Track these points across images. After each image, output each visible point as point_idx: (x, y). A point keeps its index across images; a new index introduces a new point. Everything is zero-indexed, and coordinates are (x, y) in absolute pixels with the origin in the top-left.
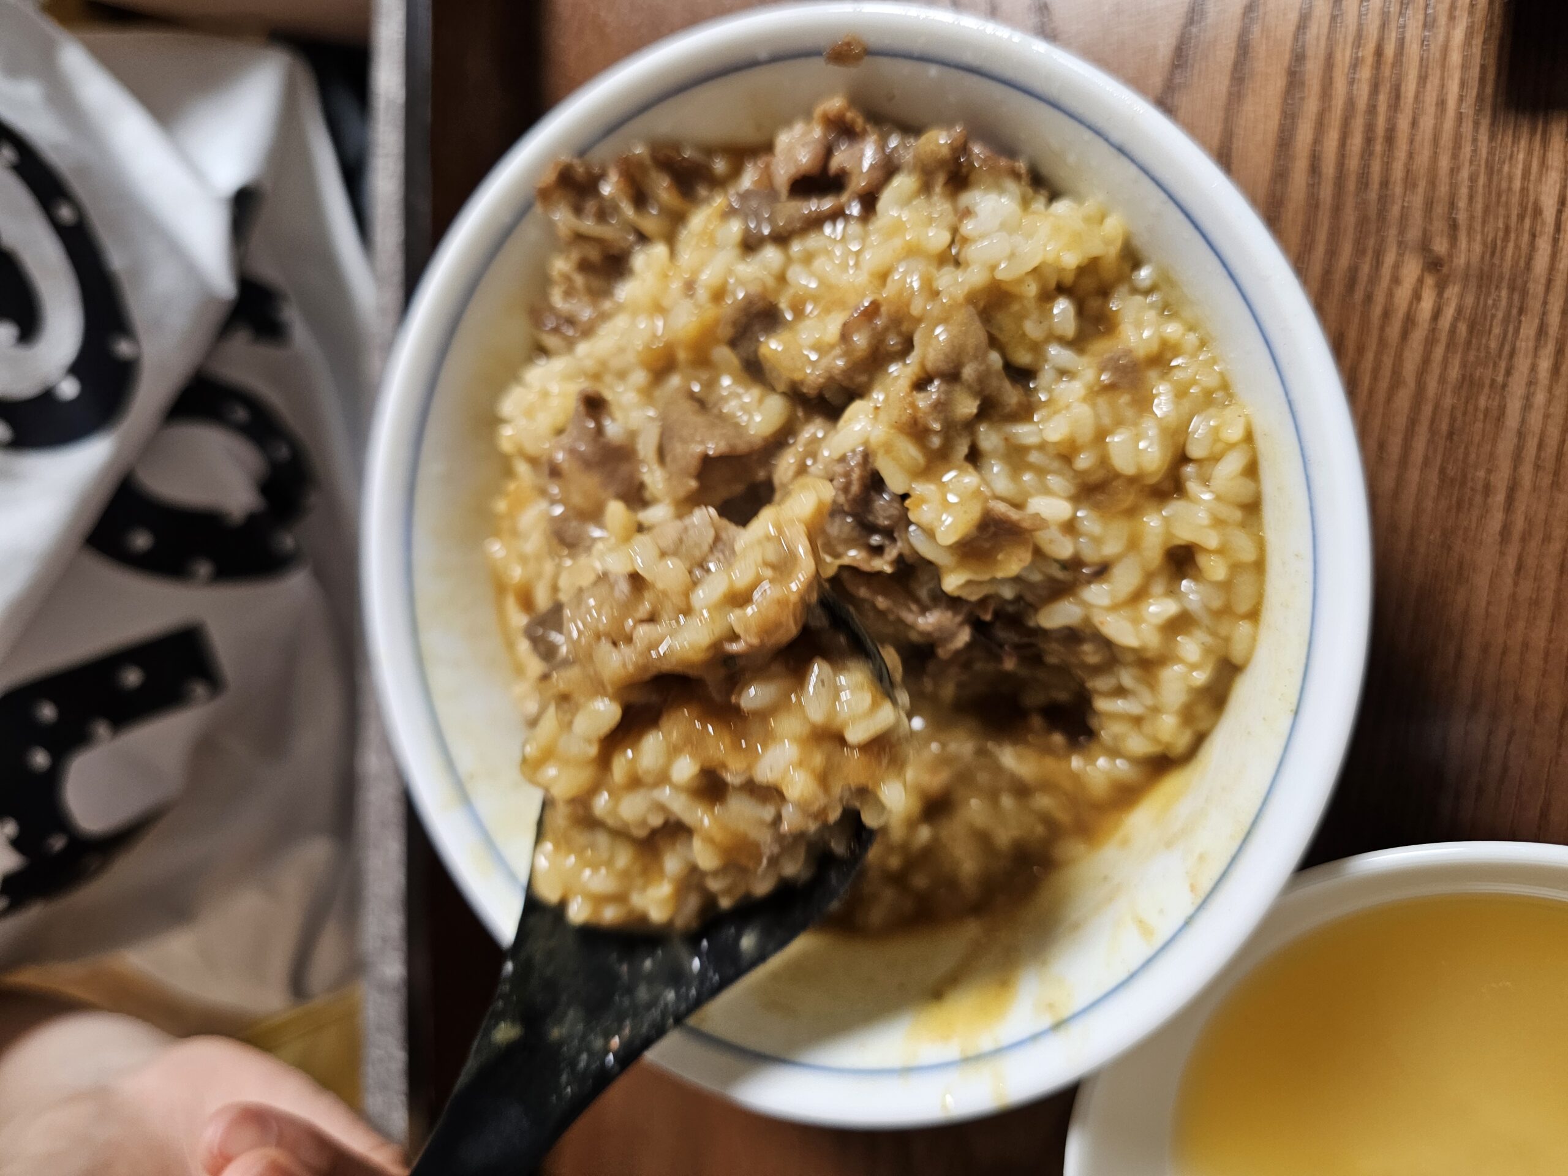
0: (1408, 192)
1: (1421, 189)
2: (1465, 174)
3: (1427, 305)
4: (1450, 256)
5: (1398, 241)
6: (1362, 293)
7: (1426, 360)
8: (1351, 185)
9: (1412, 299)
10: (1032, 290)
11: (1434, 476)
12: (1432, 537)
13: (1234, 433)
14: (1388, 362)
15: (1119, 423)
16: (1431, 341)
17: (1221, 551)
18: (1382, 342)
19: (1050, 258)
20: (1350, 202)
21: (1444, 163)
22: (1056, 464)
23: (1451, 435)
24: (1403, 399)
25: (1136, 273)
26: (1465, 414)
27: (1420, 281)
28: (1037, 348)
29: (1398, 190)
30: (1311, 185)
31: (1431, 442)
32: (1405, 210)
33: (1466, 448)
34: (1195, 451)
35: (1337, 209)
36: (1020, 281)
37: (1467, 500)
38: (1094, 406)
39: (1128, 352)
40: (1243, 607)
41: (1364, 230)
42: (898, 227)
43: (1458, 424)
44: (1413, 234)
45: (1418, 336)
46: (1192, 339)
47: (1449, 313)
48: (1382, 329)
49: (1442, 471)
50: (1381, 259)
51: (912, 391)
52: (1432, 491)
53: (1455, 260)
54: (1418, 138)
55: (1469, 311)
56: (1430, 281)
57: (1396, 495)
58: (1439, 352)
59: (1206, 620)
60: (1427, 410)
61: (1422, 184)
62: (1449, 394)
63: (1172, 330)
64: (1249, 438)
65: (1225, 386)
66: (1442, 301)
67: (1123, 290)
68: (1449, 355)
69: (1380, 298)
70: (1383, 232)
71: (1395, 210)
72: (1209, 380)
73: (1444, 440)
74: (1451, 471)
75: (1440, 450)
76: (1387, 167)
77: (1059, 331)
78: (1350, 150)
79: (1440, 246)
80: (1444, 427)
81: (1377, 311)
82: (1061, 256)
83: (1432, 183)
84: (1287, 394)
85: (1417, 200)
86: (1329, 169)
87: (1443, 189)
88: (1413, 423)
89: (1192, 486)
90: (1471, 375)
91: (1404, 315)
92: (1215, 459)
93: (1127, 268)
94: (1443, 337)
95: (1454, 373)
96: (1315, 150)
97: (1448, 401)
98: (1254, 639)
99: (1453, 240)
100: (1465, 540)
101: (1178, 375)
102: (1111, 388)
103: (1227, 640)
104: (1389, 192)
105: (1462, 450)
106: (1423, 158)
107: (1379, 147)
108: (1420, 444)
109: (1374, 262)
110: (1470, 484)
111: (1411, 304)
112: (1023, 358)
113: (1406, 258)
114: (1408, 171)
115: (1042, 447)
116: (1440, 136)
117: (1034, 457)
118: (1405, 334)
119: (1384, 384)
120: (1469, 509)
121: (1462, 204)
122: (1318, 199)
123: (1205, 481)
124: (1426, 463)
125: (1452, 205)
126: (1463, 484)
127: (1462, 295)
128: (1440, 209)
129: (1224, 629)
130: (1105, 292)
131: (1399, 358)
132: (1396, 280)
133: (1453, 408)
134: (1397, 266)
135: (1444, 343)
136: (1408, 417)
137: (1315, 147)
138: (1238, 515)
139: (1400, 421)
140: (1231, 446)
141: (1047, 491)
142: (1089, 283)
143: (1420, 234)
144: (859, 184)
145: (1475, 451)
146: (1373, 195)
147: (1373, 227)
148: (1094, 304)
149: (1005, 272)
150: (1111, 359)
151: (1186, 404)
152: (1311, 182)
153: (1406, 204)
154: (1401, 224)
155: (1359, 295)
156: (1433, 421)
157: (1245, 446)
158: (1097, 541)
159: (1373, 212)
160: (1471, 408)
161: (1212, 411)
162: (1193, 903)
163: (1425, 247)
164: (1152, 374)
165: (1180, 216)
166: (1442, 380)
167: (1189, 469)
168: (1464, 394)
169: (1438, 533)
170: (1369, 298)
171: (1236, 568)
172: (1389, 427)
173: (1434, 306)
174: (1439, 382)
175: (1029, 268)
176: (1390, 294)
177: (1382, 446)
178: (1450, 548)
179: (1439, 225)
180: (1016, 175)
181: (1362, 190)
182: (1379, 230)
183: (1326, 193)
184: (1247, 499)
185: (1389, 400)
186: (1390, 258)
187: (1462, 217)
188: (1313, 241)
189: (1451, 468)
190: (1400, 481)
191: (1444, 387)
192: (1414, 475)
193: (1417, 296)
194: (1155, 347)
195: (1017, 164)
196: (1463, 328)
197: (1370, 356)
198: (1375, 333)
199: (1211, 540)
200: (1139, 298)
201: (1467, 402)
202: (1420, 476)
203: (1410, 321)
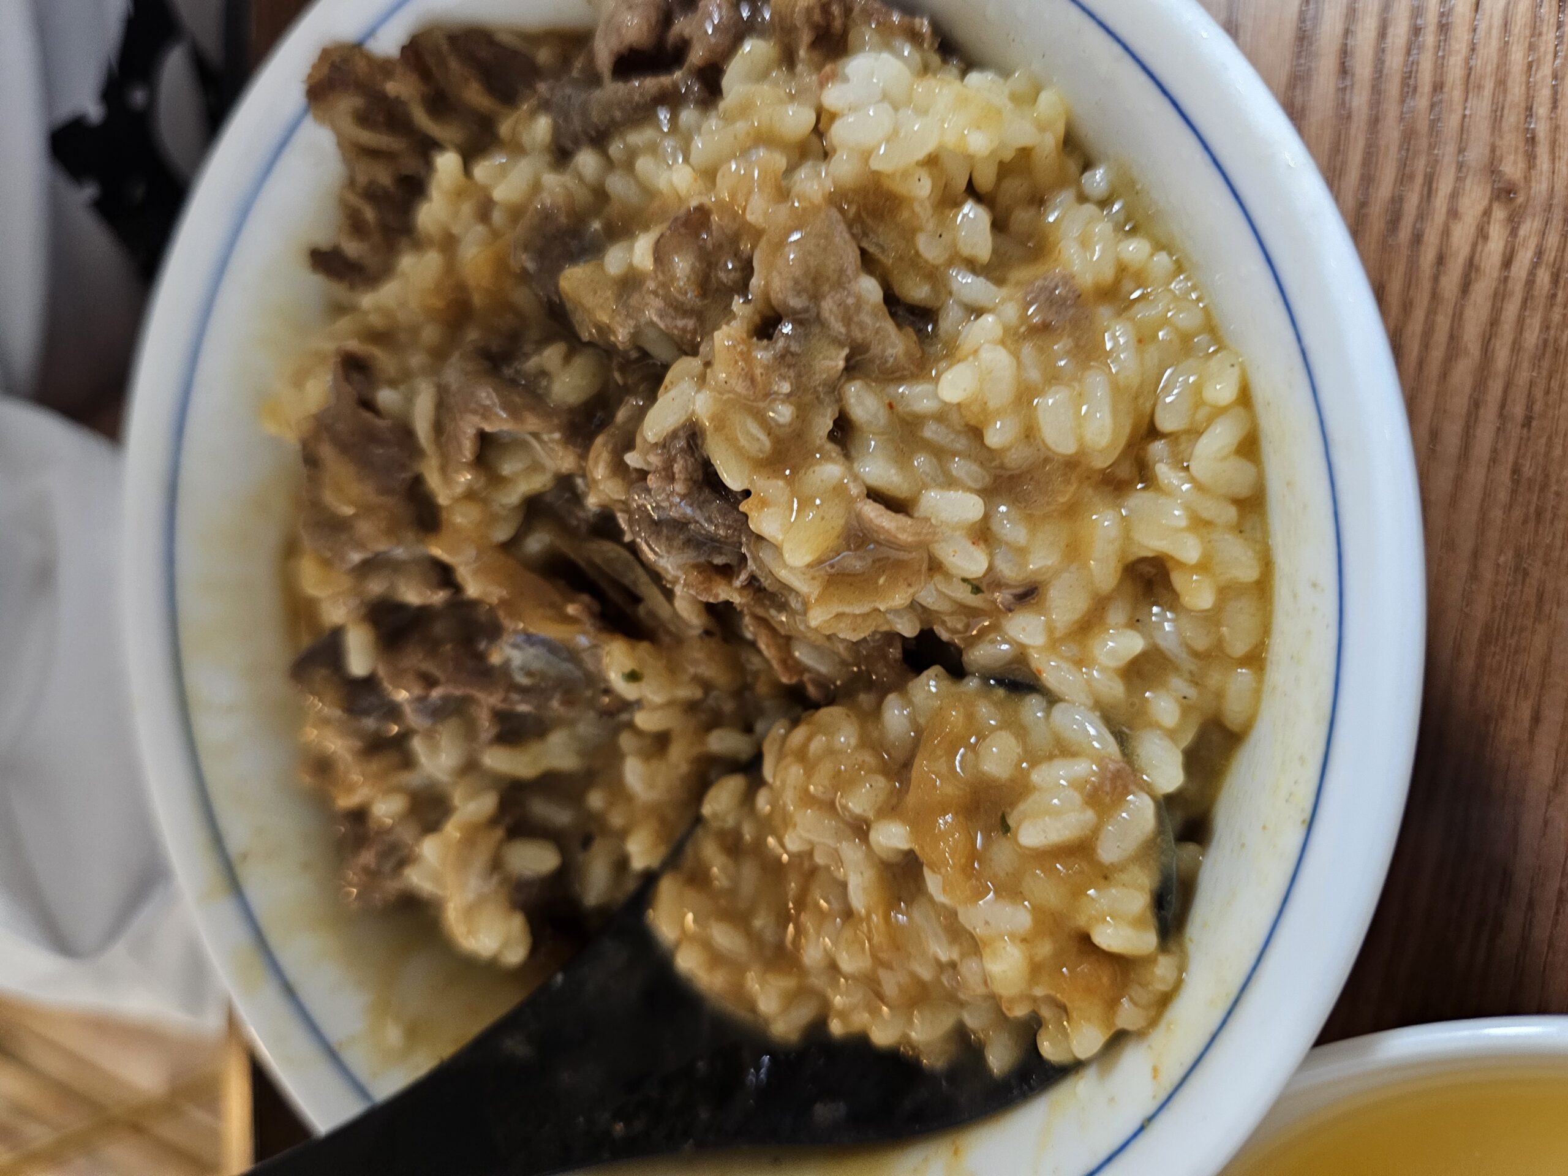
0: (1470, 96)
1: (1487, 92)
2: (1546, 70)
3: (1496, 245)
4: (1527, 179)
5: (1458, 162)
6: (1409, 230)
7: (1494, 322)
8: (1393, 88)
9: (1478, 237)
10: (922, 188)
11: (1504, 475)
12: (1502, 559)
13: (1222, 391)
14: (1443, 323)
15: (1053, 378)
16: (1499, 296)
17: (1204, 566)
18: (1435, 296)
19: (950, 140)
20: (1391, 110)
21: (1518, 56)
22: (961, 443)
23: (1527, 422)
24: (1463, 372)
25: (1087, 174)
26: (1547, 392)
27: (1487, 213)
28: (935, 276)
29: (1457, 94)
30: (1342, 88)
31: (1500, 430)
32: (1467, 120)
33: (1550, 438)
34: (1166, 423)
35: (1375, 121)
36: (905, 174)
37: (1550, 508)
38: (1016, 355)
39: (1067, 280)
40: (1239, 647)
41: (1411, 147)
42: (745, 109)
43: (1538, 407)
44: (1476, 154)
45: (1482, 289)
46: (1162, 260)
47: (1524, 258)
48: (1436, 279)
49: (1516, 471)
50: (1434, 186)
51: (750, 336)
52: (1503, 496)
53: (1533, 184)
54: (1482, 27)
55: (1553, 254)
56: (1499, 213)
57: (1454, 501)
58: (1511, 310)
59: (1188, 664)
60: (1496, 388)
61: (1489, 85)
62: (1525, 365)
63: (1135, 249)
64: (1245, 398)
65: (1211, 328)
66: (1517, 240)
67: (1066, 197)
68: (1527, 313)
69: (1432, 238)
70: (1439, 150)
71: (1453, 121)
72: (1187, 319)
73: (1519, 427)
74: (1527, 470)
75: (1514, 441)
76: (1440, 65)
77: (966, 251)
78: (1393, 43)
79: (1512, 168)
80: (1518, 410)
81: (1428, 256)
82: (966, 136)
83: (1502, 83)
84: (1299, 339)
85: (1481, 106)
86: (1363, 68)
87: (1516, 91)
88: (1476, 404)
89: (1164, 472)
90: (1556, 340)
91: (1466, 260)
92: (1195, 433)
93: (1073, 166)
94: (1517, 288)
95: (1531, 338)
96: (1346, 44)
97: (1523, 376)
98: (1257, 693)
99: (1531, 159)
100: (1546, 564)
101: (1141, 313)
102: (1044, 329)
103: (1219, 695)
104: (1445, 96)
105: (1543, 441)
106: (1489, 50)
107: (1429, 38)
108: (1485, 435)
109: (1426, 189)
110: (1554, 488)
111: (1474, 246)
112: (918, 292)
113: (1468, 182)
114: (1469, 70)
115: (941, 416)
116: (1514, 19)
117: (930, 431)
118: (1465, 287)
119: (1437, 354)
120: (1552, 522)
121: (1542, 110)
122: (1350, 108)
123: (1182, 465)
124: (1494, 459)
125: (1529, 111)
126: (1544, 487)
127: (1544, 234)
128: (1512, 118)
129: (1214, 679)
130: (1038, 201)
131: (1458, 317)
132: (1453, 213)
133: (1532, 383)
134: (1454, 195)
135: (1520, 297)
136: (1470, 397)
137: (1347, 39)
138: (1232, 513)
139: (1459, 404)
140: (1219, 412)
141: (950, 483)
142: (1015, 187)
143: (1487, 151)
144: (697, 55)
145: (1561, 442)
146: (1422, 102)
147: (1424, 143)
148: (1022, 217)
149: (884, 161)
150: (1042, 289)
151: (1152, 355)
152: (1341, 86)
153: (1467, 112)
154: (1461, 139)
155: (1404, 234)
156: (1503, 405)
157: (1239, 410)
158: (1022, 552)
159: (1423, 126)
160: (1555, 385)
161: (1191, 362)
162: (1154, 1097)
163: (1492, 169)
164: (1104, 312)
165: (1143, 77)
166: (1516, 347)
167: (1158, 447)
168: (1546, 364)
169: (1510, 553)
170: (1417, 239)
171: (1226, 592)
172: (1445, 411)
173: (1506, 247)
174: (1513, 350)
175: (921, 154)
176: (1446, 233)
177: (1435, 435)
178: (1526, 573)
179: (1511, 140)
180: (914, 37)
181: (1410, 94)
182: (1431, 147)
183: (1360, 100)
184: (1243, 490)
185: (1444, 375)
186: (1444, 186)
187: (1542, 129)
188: (1344, 163)
189: (1528, 466)
190: (1458, 481)
191: (1521, 355)
192: (1477, 475)
193: (1482, 234)
194: (1108, 274)
195: (917, 21)
196: (1544, 277)
197: (1419, 314)
198: (1426, 285)
199: (1189, 550)
200: (1090, 209)
201: (1551, 378)
202: (1487, 478)
203: (1472, 267)
